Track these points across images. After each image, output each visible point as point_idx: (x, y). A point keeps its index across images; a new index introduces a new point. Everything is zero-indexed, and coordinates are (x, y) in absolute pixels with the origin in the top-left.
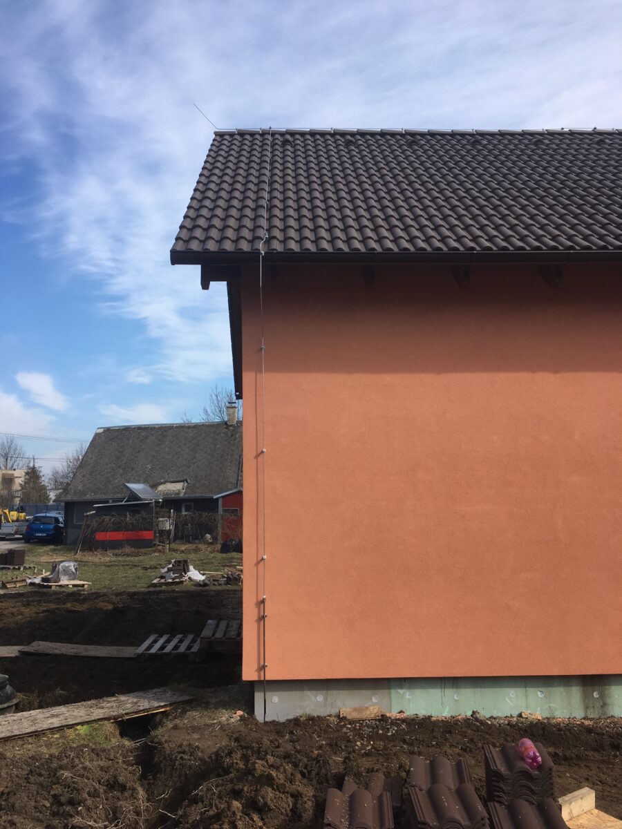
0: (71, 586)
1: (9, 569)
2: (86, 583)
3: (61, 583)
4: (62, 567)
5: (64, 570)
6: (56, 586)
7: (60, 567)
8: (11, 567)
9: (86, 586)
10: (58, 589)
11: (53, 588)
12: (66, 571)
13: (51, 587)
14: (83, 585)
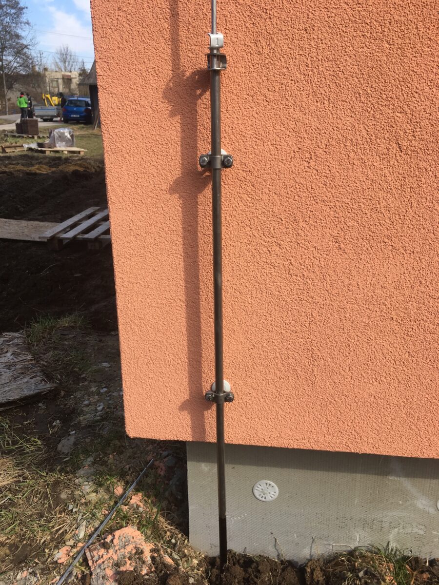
0: (66, 152)
1: (23, 137)
2: (83, 150)
3: (58, 148)
4: (57, 133)
5: (60, 137)
6: (51, 151)
7: (55, 133)
8: (25, 136)
9: (82, 154)
10: (52, 154)
11: (48, 153)
12: (62, 137)
13: (44, 152)
14: (79, 152)
